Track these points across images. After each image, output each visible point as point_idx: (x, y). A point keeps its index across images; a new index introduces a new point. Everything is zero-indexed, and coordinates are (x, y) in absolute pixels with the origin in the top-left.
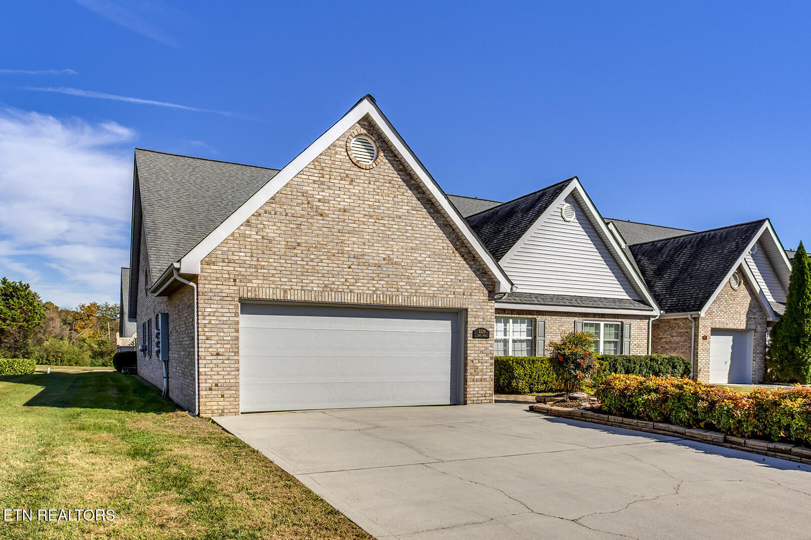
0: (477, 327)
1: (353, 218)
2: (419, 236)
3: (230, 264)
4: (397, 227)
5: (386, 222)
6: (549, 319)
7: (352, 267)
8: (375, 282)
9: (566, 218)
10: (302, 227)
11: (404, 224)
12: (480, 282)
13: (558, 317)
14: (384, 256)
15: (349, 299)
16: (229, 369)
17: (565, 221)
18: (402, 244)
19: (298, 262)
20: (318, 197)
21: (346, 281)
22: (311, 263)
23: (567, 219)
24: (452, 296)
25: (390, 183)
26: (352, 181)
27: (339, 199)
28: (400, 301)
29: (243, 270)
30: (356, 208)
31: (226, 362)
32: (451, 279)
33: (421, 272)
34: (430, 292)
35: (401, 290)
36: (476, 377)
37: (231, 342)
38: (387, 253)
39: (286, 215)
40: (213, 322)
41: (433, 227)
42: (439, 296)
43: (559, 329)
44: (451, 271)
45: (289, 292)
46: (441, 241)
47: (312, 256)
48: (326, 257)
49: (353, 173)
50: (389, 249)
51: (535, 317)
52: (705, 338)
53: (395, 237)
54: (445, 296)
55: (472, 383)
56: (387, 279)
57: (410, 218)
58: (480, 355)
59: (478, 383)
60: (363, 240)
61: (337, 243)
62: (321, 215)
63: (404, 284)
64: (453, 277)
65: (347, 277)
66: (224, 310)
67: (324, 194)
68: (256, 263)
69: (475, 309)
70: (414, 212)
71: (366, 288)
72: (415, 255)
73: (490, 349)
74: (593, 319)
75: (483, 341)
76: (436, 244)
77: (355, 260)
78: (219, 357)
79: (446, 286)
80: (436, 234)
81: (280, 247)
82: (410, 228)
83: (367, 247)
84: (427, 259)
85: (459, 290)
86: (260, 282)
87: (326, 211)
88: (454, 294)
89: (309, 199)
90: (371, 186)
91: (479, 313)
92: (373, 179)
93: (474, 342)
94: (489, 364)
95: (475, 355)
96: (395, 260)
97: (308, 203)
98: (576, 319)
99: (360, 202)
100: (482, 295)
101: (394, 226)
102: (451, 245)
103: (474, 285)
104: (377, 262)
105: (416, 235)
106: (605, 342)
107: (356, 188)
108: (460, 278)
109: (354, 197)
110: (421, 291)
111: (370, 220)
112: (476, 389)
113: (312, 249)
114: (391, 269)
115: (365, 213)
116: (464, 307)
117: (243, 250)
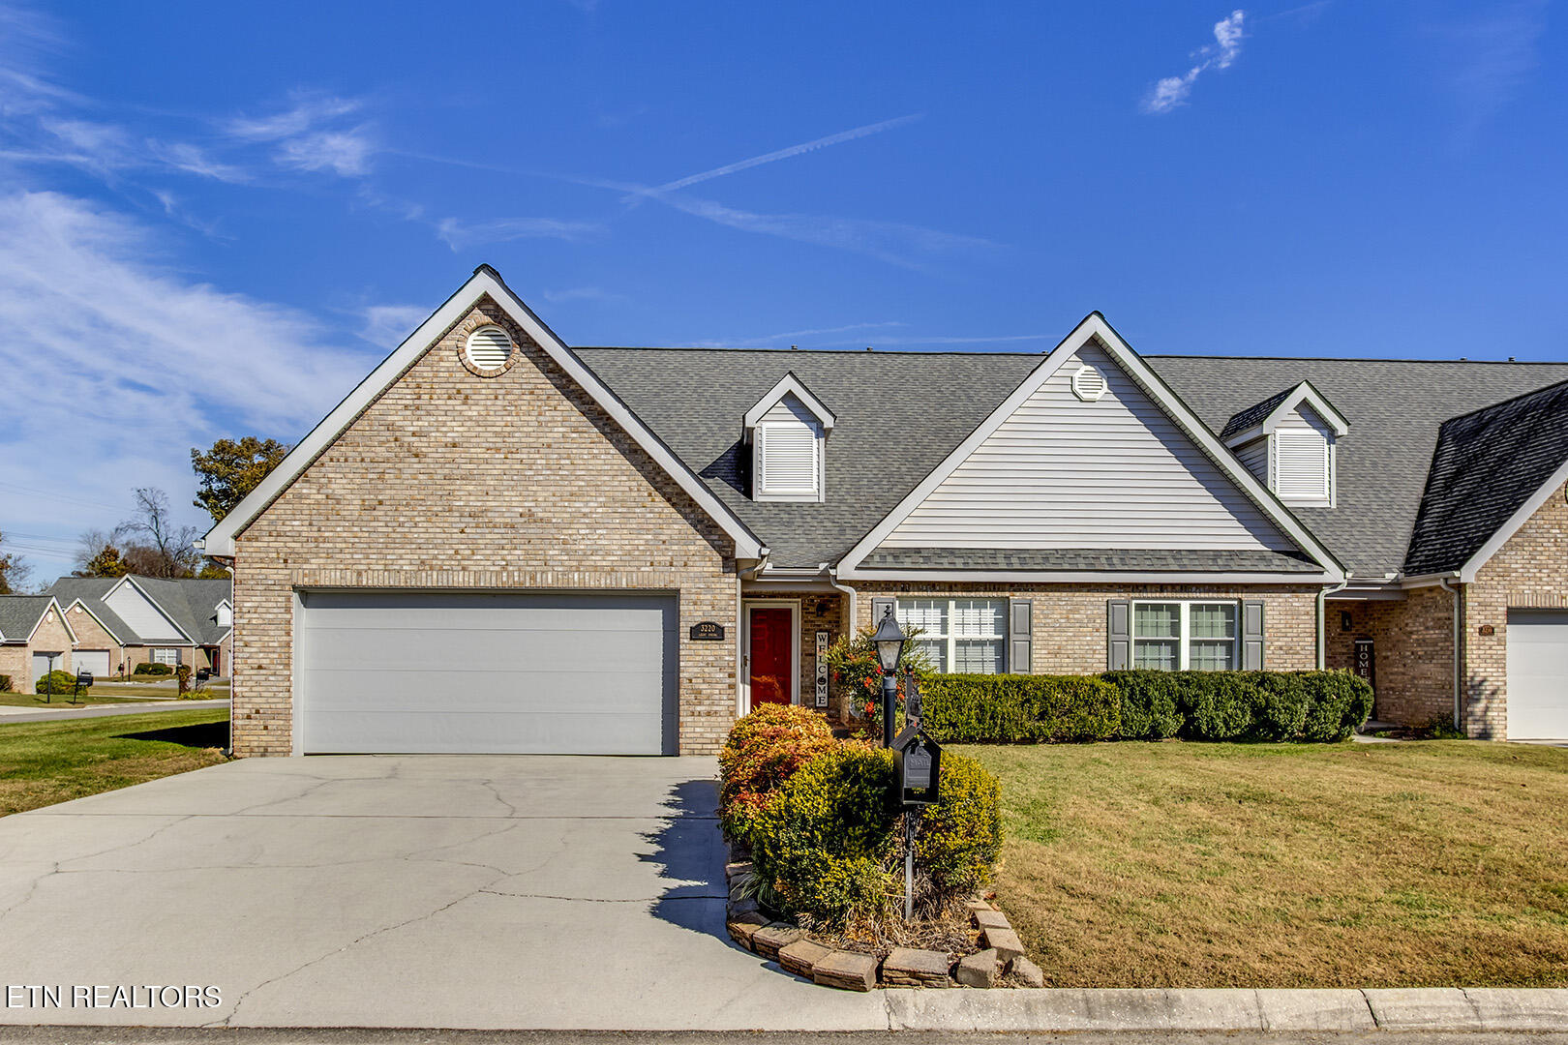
0: (700, 620)
1: (468, 455)
2: (583, 473)
3: (279, 539)
4: (544, 462)
5: (525, 456)
6: (1043, 599)
7: (466, 530)
8: (506, 552)
9: (1083, 395)
10: (387, 476)
11: (555, 456)
12: (705, 542)
13: (1064, 594)
14: (521, 510)
15: (460, 580)
16: (275, 689)
17: (1081, 401)
18: (552, 488)
19: (380, 529)
20: (411, 429)
21: (457, 553)
22: (399, 530)
23: (1085, 396)
24: (647, 569)
25: (532, 393)
26: (466, 398)
27: (444, 429)
28: (548, 580)
29: (299, 545)
30: (472, 440)
31: (271, 678)
32: (647, 540)
33: (587, 531)
34: (604, 563)
35: (551, 563)
36: (698, 708)
37: (278, 650)
38: (526, 504)
39: (363, 460)
40: (254, 621)
41: (609, 457)
42: (622, 569)
43: (1067, 618)
44: (645, 526)
45: (364, 574)
46: (625, 478)
47: (402, 519)
48: (423, 519)
49: (468, 386)
50: (530, 499)
51: (1007, 594)
52: (1487, 631)
53: (541, 478)
54: (635, 569)
55: (690, 719)
56: (525, 547)
57: (567, 446)
58: (706, 670)
59: (703, 719)
60: (485, 488)
61: (441, 496)
62: (417, 456)
63: (556, 552)
64: (650, 537)
65: (457, 547)
66: (271, 604)
67: (420, 423)
68: (316, 534)
69: (694, 590)
70: (574, 435)
71: (489, 563)
72: (577, 504)
73: (727, 658)
74: (1158, 595)
75: (713, 645)
76: (616, 483)
77: (471, 519)
78: (262, 672)
79: (637, 553)
80: (616, 467)
81: (353, 509)
82: (568, 462)
83: (491, 498)
84: (600, 510)
85: (662, 558)
86: (322, 561)
87: (423, 449)
88: (652, 565)
89: (398, 434)
90: (498, 402)
91: (702, 597)
92: (503, 391)
93: (694, 647)
94: (725, 686)
95: (696, 670)
96: (540, 515)
97: (396, 440)
98: (1113, 596)
99: (480, 429)
100: (709, 564)
101: (539, 462)
102: (646, 483)
103: (691, 548)
104: (509, 520)
105: (578, 473)
106: (1193, 643)
107: (473, 408)
108: (663, 537)
109: (468, 424)
110: (588, 563)
111: (497, 456)
112: (697, 730)
113: (401, 508)
114: (533, 530)
115: (487, 445)
116: (672, 586)
117: (298, 517)
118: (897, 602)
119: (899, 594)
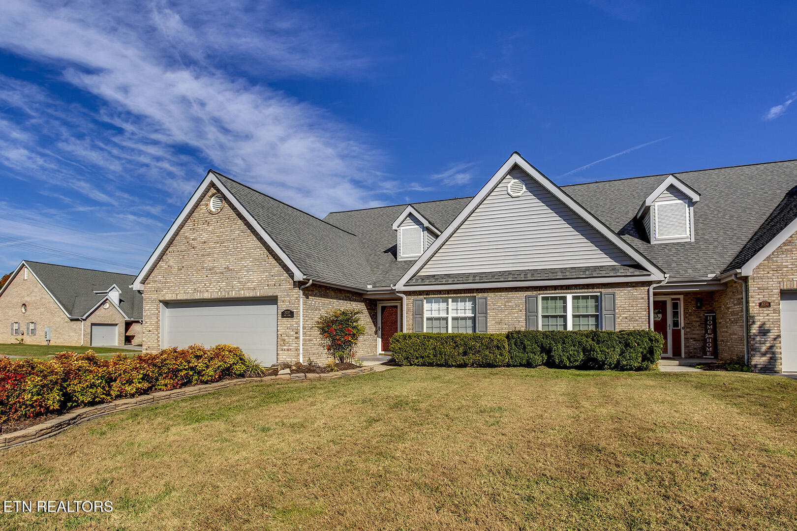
0: (285, 309)
1: (209, 246)
2: (245, 249)
3: (155, 283)
4: (232, 246)
5: (226, 244)
6: (492, 296)
7: (208, 276)
8: (220, 284)
9: (512, 194)
10: (185, 257)
11: (236, 243)
12: (287, 275)
13: (503, 293)
14: (225, 266)
15: (206, 296)
16: (153, 339)
18: (235, 257)
19: (183, 277)
20: (192, 238)
21: (205, 285)
22: (188, 277)
24: (266, 288)
25: (229, 219)
26: (208, 223)
27: (201, 236)
28: (233, 294)
29: (160, 285)
30: (210, 240)
31: (153, 335)
32: (266, 275)
33: (246, 273)
34: (252, 286)
35: (234, 287)
36: (284, 347)
37: (155, 324)
38: (227, 264)
39: (178, 251)
40: (148, 314)
41: (253, 241)
42: (257, 288)
43: (505, 305)
44: (266, 270)
45: (178, 295)
46: (259, 250)
47: (189, 273)
48: (195, 272)
49: (209, 219)
50: (228, 261)
51: (475, 294)
53: (231, 253)
54: (262, 288)
55: (281, 352)
56: (226, 281)
57: (240, 238)
58: (287, 331)
59: (286, 352)
60: (214, 258)
61: (201, 263)
62: (193, 248)
63: (236, 283)
64: (267, 274)
65: (205, 282)
66: (153, 308)
67: (195, 235)
68: (165, 281)
69: (282, 296)
70: (242, 234)
71: (215, 288)
72: (243, 262)
73: (295, 325)
75: (290, 320)
76: (256, 252)
77: (209, 271)
78: (150, 333)
79: (263, 281)
80: (256, 246)
81: (175, 270)
82: (240, 245)
83: (215, 262)
84: (250, 264)
85: (272, 283)
86: (166, 290)
87: (196, 245)
88: (268, 286)
89: (188, 240)
90: (218, 224)
91: (286, 299)
92: (219, 219)
93: (283, 321)
94: (294, 338)
95: (284, 331)
96: (231, 268)
97: (188, 242)
98: (529, 293)
99: (212, 235)
100: (288, 284)
101: (231, 246)
102: (266, 251)
103: (282, 277)
104: (221, 271)
105: (243, 249)
107: (211, 227)
108: (272, 274)
109: (209, 233)
110: (246, 286)
111: (218, 245)
112: (284, 357)
113: (189, 269)
114: (228, 274)
115: (214, 241)
116: (275, 294)
117: (160, 275)
118: (425, 301)
119: (425, 296)
